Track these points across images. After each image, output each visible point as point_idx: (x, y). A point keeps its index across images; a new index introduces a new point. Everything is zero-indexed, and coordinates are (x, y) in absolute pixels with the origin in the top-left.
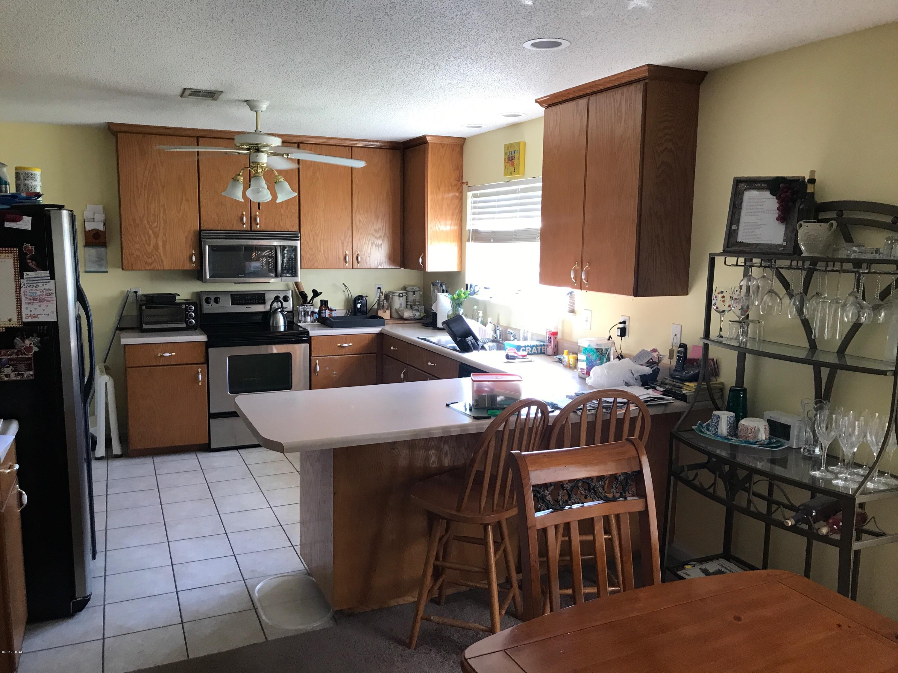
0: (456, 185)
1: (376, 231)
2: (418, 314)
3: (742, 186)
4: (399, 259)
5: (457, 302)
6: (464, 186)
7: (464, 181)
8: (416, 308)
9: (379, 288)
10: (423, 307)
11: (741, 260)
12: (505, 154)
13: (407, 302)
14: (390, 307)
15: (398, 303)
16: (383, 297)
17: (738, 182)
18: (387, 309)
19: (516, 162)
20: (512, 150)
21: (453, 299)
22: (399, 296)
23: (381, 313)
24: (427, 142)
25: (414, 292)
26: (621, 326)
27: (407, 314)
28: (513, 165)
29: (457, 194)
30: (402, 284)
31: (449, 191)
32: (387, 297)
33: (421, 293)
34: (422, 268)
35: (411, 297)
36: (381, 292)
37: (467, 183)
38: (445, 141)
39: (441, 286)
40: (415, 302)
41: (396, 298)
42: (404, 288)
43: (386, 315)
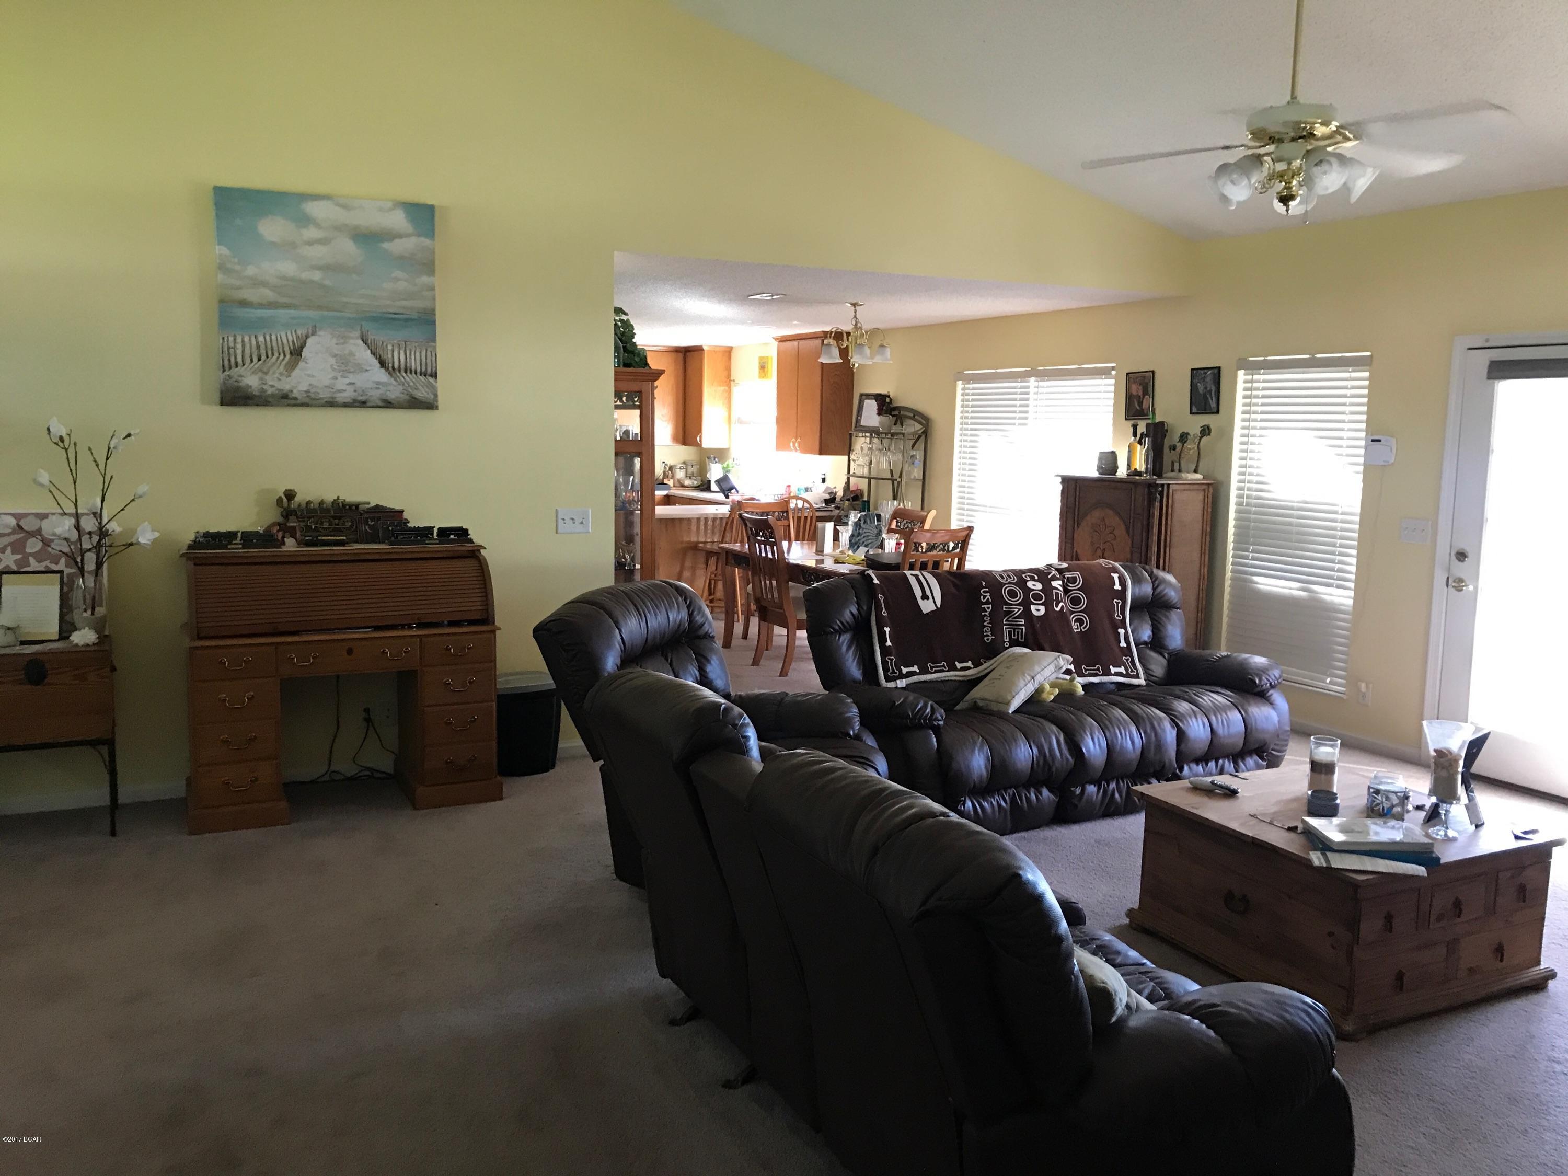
0: (726, 382)
1: (662, 415)
2: (695, 483)
3: (864, 397)
4: (681, 437)
5: (726, 470)
6: (732, 382)
7: (732, 379)
8: (694, 478)
9: (664, 462)
10: (700, 478)
11: (868, 435)
12: (760, 363)
13: (686, 474)
14: (673, 477)
15: (680, 474)
16: (668, 468)
17: (862, 395)
18: (671, 478)
19: (766, 370)
20: (763, 361)
21: (724, 468)
22: (680, 469)
23: (666, 481)
24: (703, 350)
25: (692, 465)
26: (823, 477)
27: (687, 482)
28: (764, 371)
29: (727, 388)
30: (682, 460)
31: (720, 386)
32: (671, 468)
33: (698, 467)
34: (699, 445)
35: (690, 470)
36: (666, 465)
37: (734, 381)
38: (717, 349)
39: (715, 459)
40: (693, 474)
41: (678, 470)
42: (684, 463)
43: (671, 483)
